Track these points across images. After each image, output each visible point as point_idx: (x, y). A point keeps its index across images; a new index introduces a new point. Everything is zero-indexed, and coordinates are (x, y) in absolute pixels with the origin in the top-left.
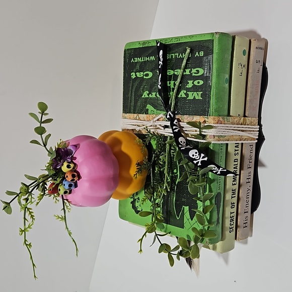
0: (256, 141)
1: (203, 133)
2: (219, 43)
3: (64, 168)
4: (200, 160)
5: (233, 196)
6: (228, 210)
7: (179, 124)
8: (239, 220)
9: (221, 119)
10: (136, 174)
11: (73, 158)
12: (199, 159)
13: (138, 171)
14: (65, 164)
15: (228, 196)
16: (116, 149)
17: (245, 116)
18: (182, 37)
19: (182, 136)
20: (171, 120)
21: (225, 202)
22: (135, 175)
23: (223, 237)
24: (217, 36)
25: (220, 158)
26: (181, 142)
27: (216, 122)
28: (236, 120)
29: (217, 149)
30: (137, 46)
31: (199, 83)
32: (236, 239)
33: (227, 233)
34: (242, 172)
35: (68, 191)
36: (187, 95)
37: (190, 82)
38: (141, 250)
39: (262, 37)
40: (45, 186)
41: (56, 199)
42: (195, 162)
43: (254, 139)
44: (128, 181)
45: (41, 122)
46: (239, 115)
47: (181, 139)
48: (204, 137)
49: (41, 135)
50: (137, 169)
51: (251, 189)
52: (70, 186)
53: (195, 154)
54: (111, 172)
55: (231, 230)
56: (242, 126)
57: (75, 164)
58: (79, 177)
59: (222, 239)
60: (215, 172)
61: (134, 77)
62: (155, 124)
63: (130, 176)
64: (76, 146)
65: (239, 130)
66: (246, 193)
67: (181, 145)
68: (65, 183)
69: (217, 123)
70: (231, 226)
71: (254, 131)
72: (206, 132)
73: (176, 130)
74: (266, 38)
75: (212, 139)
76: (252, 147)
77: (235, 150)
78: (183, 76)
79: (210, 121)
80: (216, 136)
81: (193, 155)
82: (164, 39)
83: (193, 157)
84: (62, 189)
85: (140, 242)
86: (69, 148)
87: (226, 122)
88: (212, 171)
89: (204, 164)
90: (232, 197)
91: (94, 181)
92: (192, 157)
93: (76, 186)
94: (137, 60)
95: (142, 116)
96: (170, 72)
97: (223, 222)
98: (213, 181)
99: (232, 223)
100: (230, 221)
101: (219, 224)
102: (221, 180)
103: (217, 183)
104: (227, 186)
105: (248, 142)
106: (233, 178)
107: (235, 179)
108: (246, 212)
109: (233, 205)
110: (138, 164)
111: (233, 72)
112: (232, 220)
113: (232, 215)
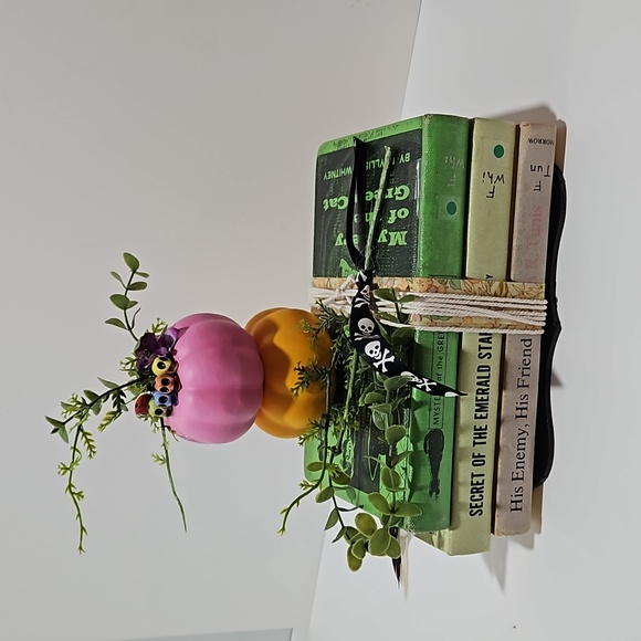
0: (542, 332)
1: (403, 311)
3: (155, 369)
4: (383, 362)
5: (477, 441)
6: (465, 470)
7: (371, 294)
8: (498, 494)
9: (438, 285)
10: (297, 388)
11: (174, 352)
12: (382, 359)
13: (302, 384)
14: (157, 361)
15: (465, 440)
16: (266, 341)
17: (508, 279)
18: (384, 128)
19: (370, 317)
21: (458, 453)
22: (293, 390)
23: (454, 522)
24: (426, 122)
25: (436, 361)
26: (363, 327)
27: (426, 288)
28: (476, 286)
29: (426, 343)
30: (332, 149)
31: (403, 214)
32: (493, 531)
33: (464, 515)
34: (504, 393)
35: (164, 411)
36: (388, 237)
37: (393, 212)
38: (283, 529)
40: (122, 397)
42: (376, 365)
43: (534, 328)
44: (285, 402)
45: (131, 287)
46: (488, 277)
47: (364, 322)
48: (404, 318)
49: (125, 309)
50: (300, 378)
51: (532, 431)
52: (162, 400)
53: (374, 350)
54: (236, 381)
55: (475, 510)
56: (497, 299)
57: (174, 363)
58: (177, 384)
60: (420, 386)
61: (326, 207)
62: (343, 294)
63: (286, 389)
64: (178, 332)
65: (489, 308)
67: (361, 332)
68: (157, 396)
69: (427, 291)
70: (474, 504)
71: (531, 311)
72: (411, 308)
73: (358, 306)
75: (418, 323)
76: (528, 343)
77: (480, 348)
78: (384, 202)
79: (416, 285)
80: (426, 316)
81: (371, 352)
82: (363, 133)
83: (372, 356)
84: (153, 405)
85: (285, 513)
86: (169, 333)
87: (449, 289)
88: (414, 384)
89: (394, 369)
90: (475, 443)
91: (201, 394)
92: (369, 354)
93: (174, 401)
94: (333, 175)
95: (335, 280)
96: (369, 196)
97: (455, 493)
98: (420, 404)
99: (477, 496)
100: (472, 492)
101: (438, 492)
102: (441, 406)
103: (430, 410)
104: (462, 420)
105: (515, 332)
106: (477, 405)
107: (481, 407)
108: (517, 479)
109: (478, 460)
110: (303, 370)
111: (471, 191)
112: (477, 489)
113: (475, 480)
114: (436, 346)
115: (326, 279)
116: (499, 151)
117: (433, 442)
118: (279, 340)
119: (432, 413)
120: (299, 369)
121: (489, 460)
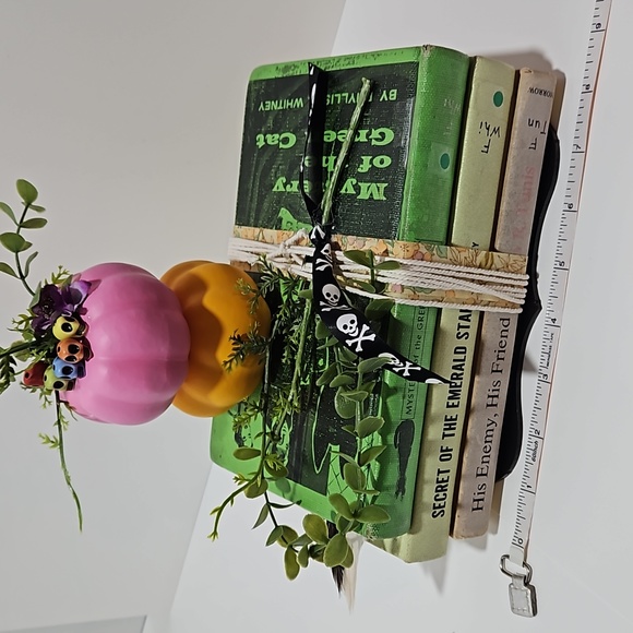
0: (520, 311)
1: (379, 279)
2: (429, 71)
3: (58, 331)
4: (360, 340)
5: (447, 432)
6: (432, 465)
7: (334, 255)
8: (461, 492)
9: (423, 250)
10: (231, 361)
11: (81, 311)
12: (358, 336)
13: (236, 356)
14: (60, 321)
15: (435, 431)
16: (192, 301)
17: (492, 248)
18: (358, 56)
19: (334, 282)
20: (318, 243)
21: (425, 446)
22: (226, 363)
23: (416, 525)
24: (426, 54)
25: (415, 340)
26: (328, 295)
27: (410, 254)
28: (463, 255)
29: (407, 318)
30: (273, 75)
31: (382, 162)
32: (451, 533)
33: (426, 517)
34: (476, 379)
35: (65, 383)
36: (357, 188)
37: (366, 159)
38: (215, 533)
39: (555, 67)
40: (11, 365)
41: (46, 399)
42: (349, 342)
43: (513, 306)
44: (213, 376)
45: (22, 225)
46: (475, 245)
47: (328, 289)
48: (380, 287)
49: (17, 252)
50: (234, 349)
51: (500, 421)
52: (66, 371)
53: (349, 325)
54: (163, 350)
55: (438, 511)
56: (480, 271)
57: (83, 324)
58: (88, 352)
59: (413, 527)
60: (397, 370)
61: (261, 144)
62: (289, 251)
63: (217, 362)
64: (90, 285)
65: (473, 281)
66: (485, 429)
67: (326, 301)
68: (58, 365)
69: (413, 258)
70: (437, 504)
71: (513, 286)
72: (390, 277)
73: (322, 268)
74: (562, 70)
75: (398, 294)
76: (506, 323)
77: (460, 327)
78: (353, 146)
79: (398, 251)
80: (409, 288)
81: (345, 327)
82: (323, 60)
83: (346, 332)
84: (51, 376)
85: (216, 514)
86: (76, 286)
87: (436, 257)
88: (390, 367)
89: (370, 350)
90: (444, 435)
91: (119, 366)
92: (342, 329)
93: (81, 372)
94: (272, 105)
95: (270, 233)
96: (330, 136)
97: (418, 492)
98: (394, 391)
99: (441, 495)
100: (437, 491)
101: (403, 493)
102: (414, 393)
103: (404, 397)
104: (434, 409)
105: (496, 310)
106: (450, 392)
107: (454, 394)
108: (482, 475)
109: (445, 454)
110: (238, 340)
111: (465, 142)
112: (441, 488)
113: (441, 476)
114: (416, 323)
115: (257, 230)
116: (498, 99)
117: (404, 436)
118: (211, 301)
119: (406, 401)
120: (234, 338)
121: (455, 454)
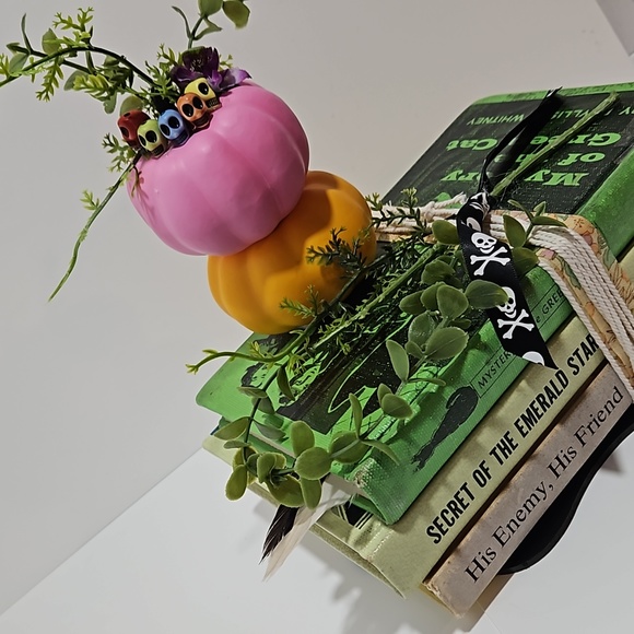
3: (193, 87)
4: (489, 259)
5: (498, 451)
6: (462, 472)
9: (595, 239)
10: (317, 254)
12: (490, 255)
13: (325, 255)
14: (202, 81)
15: (488, 438)
21: (470, 444)
22: (312, 250)
23: (405, 523)
27: (583, 231)
28: (623, 283)
29: (540, 288)
31: (592, 158)
33: (421, 524)
34: (557, 427)
35: (159, 139)
36: (548, 177)
37: (574, 156)
38: (196, 368)
42: (474, 259)
51: (552, 496)
52: (173, 122)
53: (486, 242)
55: (436, 530)
57: (218, 101)
59: (398, 524)
61: (451, 147)
69: (582, 235)
70: (441, 521)
75: (546, 259)
76: (617, 397)
77: (576, 353)
79: (570, 223)
80: (561, 259)
81: (480, 241)
85: (209, 355)
86: (235, 73)
88: (495, 317)
90: (494, 452)
92: (475, 242)
93: (182, 138)
94: (485, 120)
96: (539, 140)
98: (485, 347)
99: (449, 516)
100: (449, 505)
101: (421, 466)
102: (499, 372)
103: (487, 363)
104: (501, 413)
105: (618, 370)
106: (528, 410)
107: (530, 418)
108: (499, 539)
109: (482, 474)
110: (336, 243)
112: (455, 507)
113: (463, 494)
114: (544, 302)
117: (460, 405)
119: (488, 368)
120: (335, 237)
121: (491, 485)
